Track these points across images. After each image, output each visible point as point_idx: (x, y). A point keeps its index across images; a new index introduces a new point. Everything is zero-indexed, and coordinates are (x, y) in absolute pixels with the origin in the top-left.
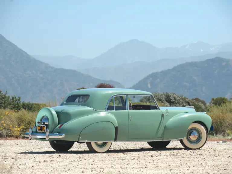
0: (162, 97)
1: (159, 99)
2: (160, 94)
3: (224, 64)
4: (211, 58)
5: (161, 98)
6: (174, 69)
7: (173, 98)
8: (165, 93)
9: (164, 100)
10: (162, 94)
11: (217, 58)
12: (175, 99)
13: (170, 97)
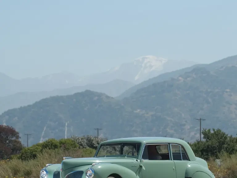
0: (83, 141)
1: (80, 144)
2: (80, 138)
3: (96, 98)
4: (80, 91)
5: (82, 143)
6: (36, 104)
7: (96, 143)
8: (86, 136)
9: (86, 145)
10: (83, 137)
11: (87, 91)
12: (98, 144)
13: (93, 141)
